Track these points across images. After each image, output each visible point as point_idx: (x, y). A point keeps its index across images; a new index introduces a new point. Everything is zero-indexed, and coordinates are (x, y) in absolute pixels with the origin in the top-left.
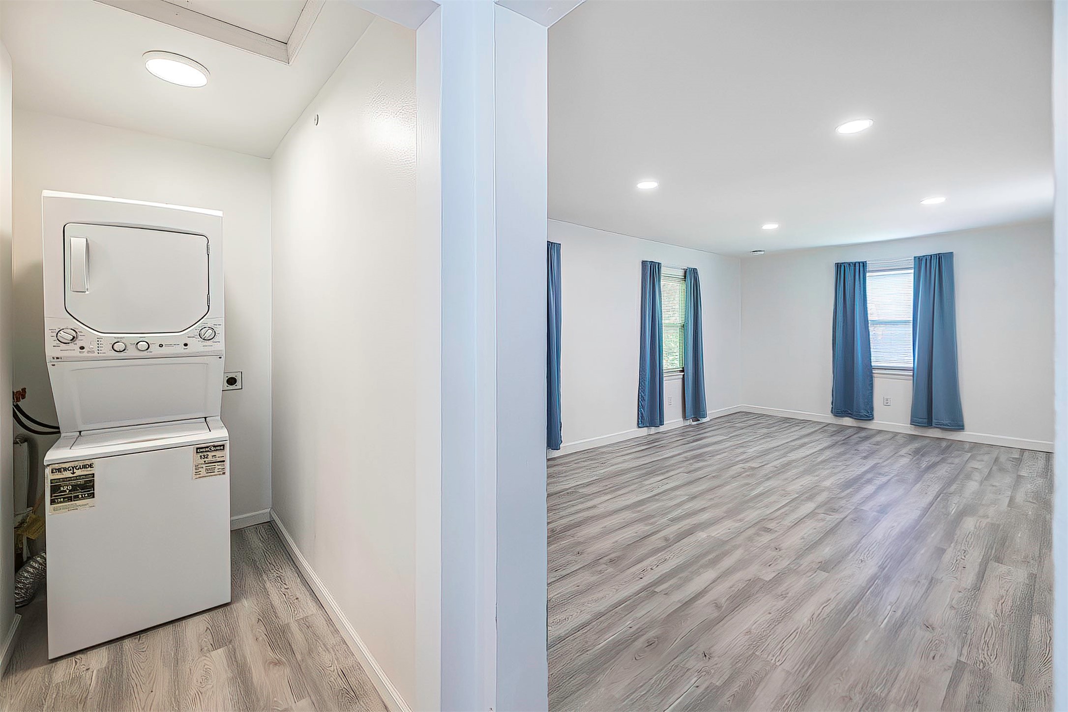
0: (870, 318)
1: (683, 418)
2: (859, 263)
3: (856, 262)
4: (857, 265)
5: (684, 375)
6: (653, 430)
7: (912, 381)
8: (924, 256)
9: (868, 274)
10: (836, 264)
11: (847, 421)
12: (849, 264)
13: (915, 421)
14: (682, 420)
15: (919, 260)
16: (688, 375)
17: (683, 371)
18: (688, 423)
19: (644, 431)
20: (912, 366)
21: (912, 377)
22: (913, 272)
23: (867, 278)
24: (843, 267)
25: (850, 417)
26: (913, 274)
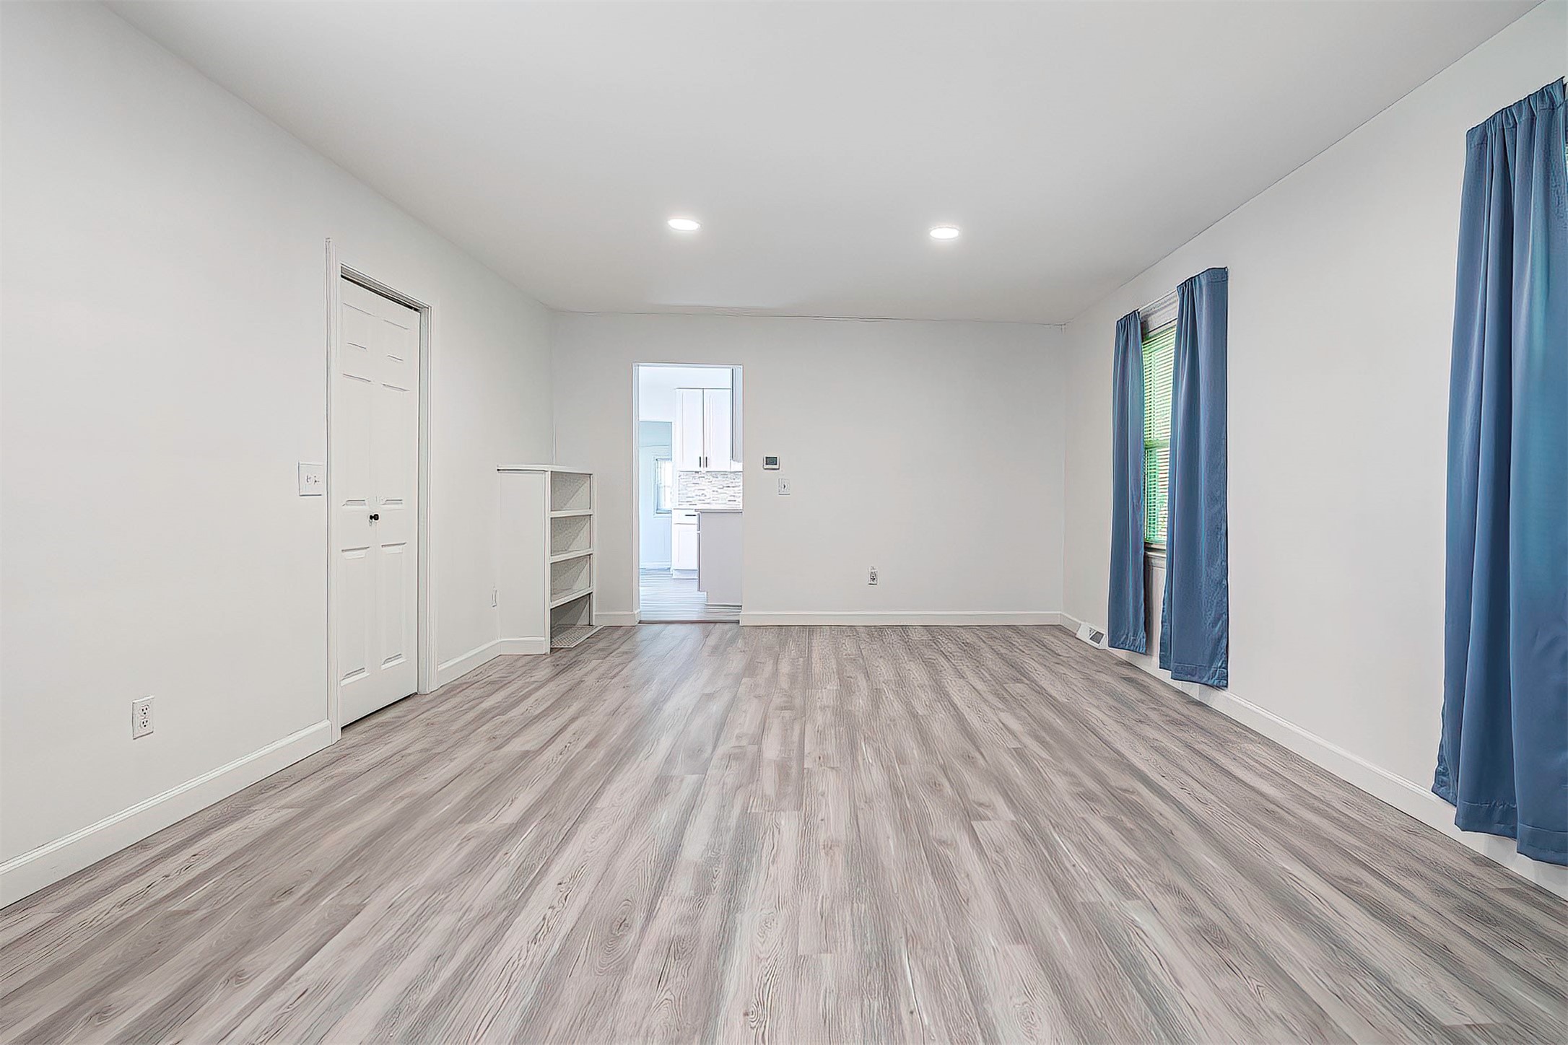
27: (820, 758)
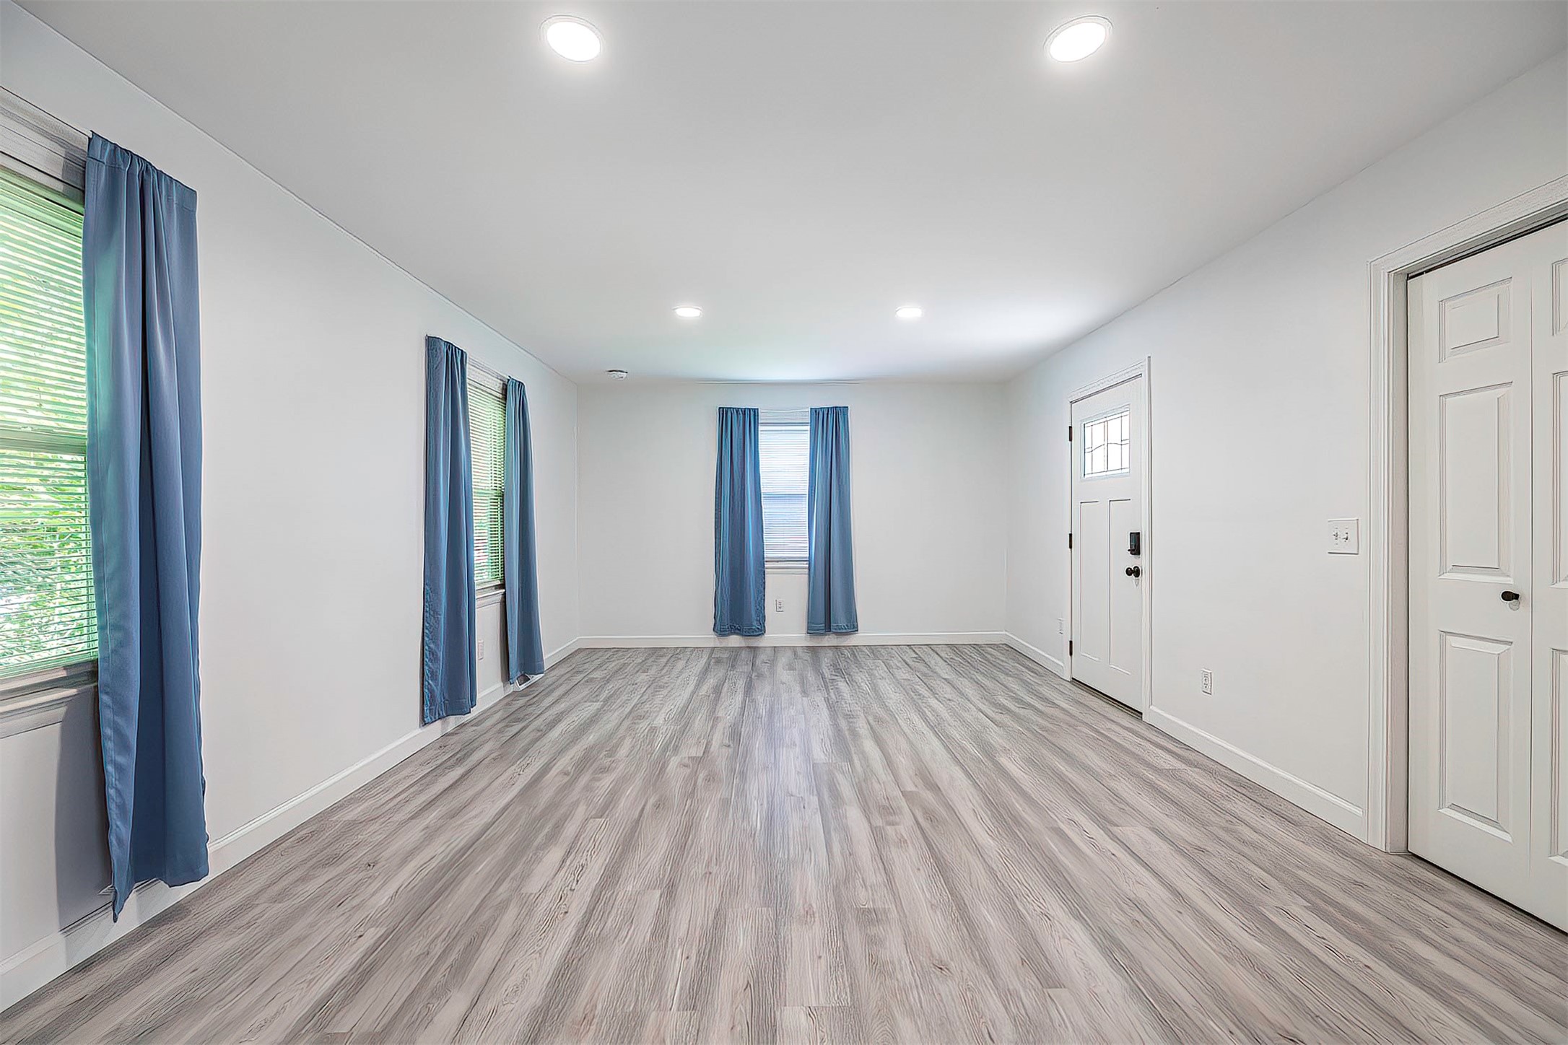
0: (763, 490)
1: (502, 681)
2: (750, 409)
3: (745, 409)
4: (747, 412)
5: (504, 594)
6: (453, 722)
7: (807, 576)
8: (821, 408)
9: (761, 428)
10: (720, 408)
11: (735, 641)
12: (737, 410)
13: (812, 630)
14: (502, 684)
15: (815, 412)
16: (512, 592)
17: (502, 586)
18: (511, 689)
19: (436, 730)
20: (808, 555)
21: (807, 570)
22: (809, 429)
23: (759, 432)
24: (729, 414)
25: (737, 634)
26: (809, 432)
27: (804, 807)
